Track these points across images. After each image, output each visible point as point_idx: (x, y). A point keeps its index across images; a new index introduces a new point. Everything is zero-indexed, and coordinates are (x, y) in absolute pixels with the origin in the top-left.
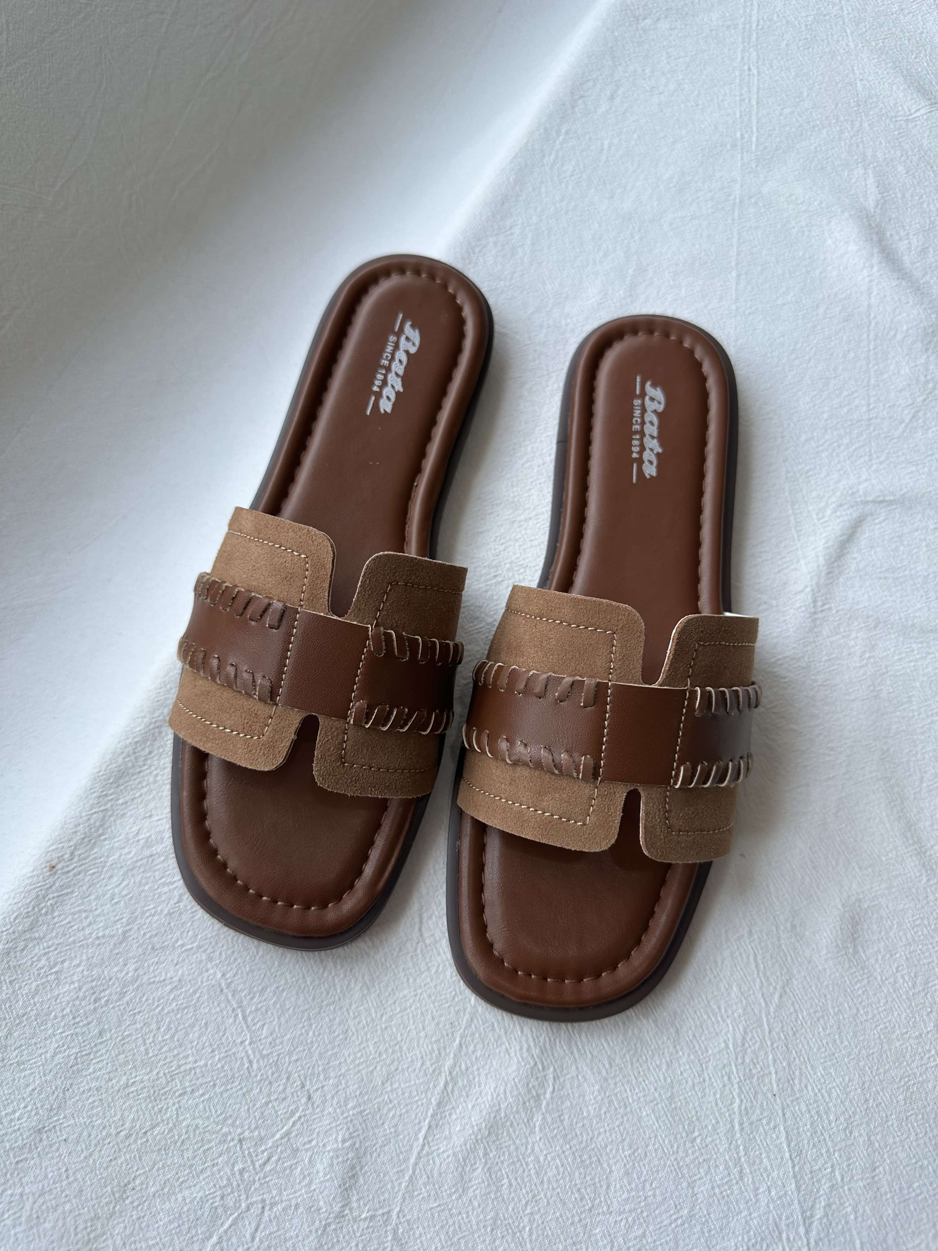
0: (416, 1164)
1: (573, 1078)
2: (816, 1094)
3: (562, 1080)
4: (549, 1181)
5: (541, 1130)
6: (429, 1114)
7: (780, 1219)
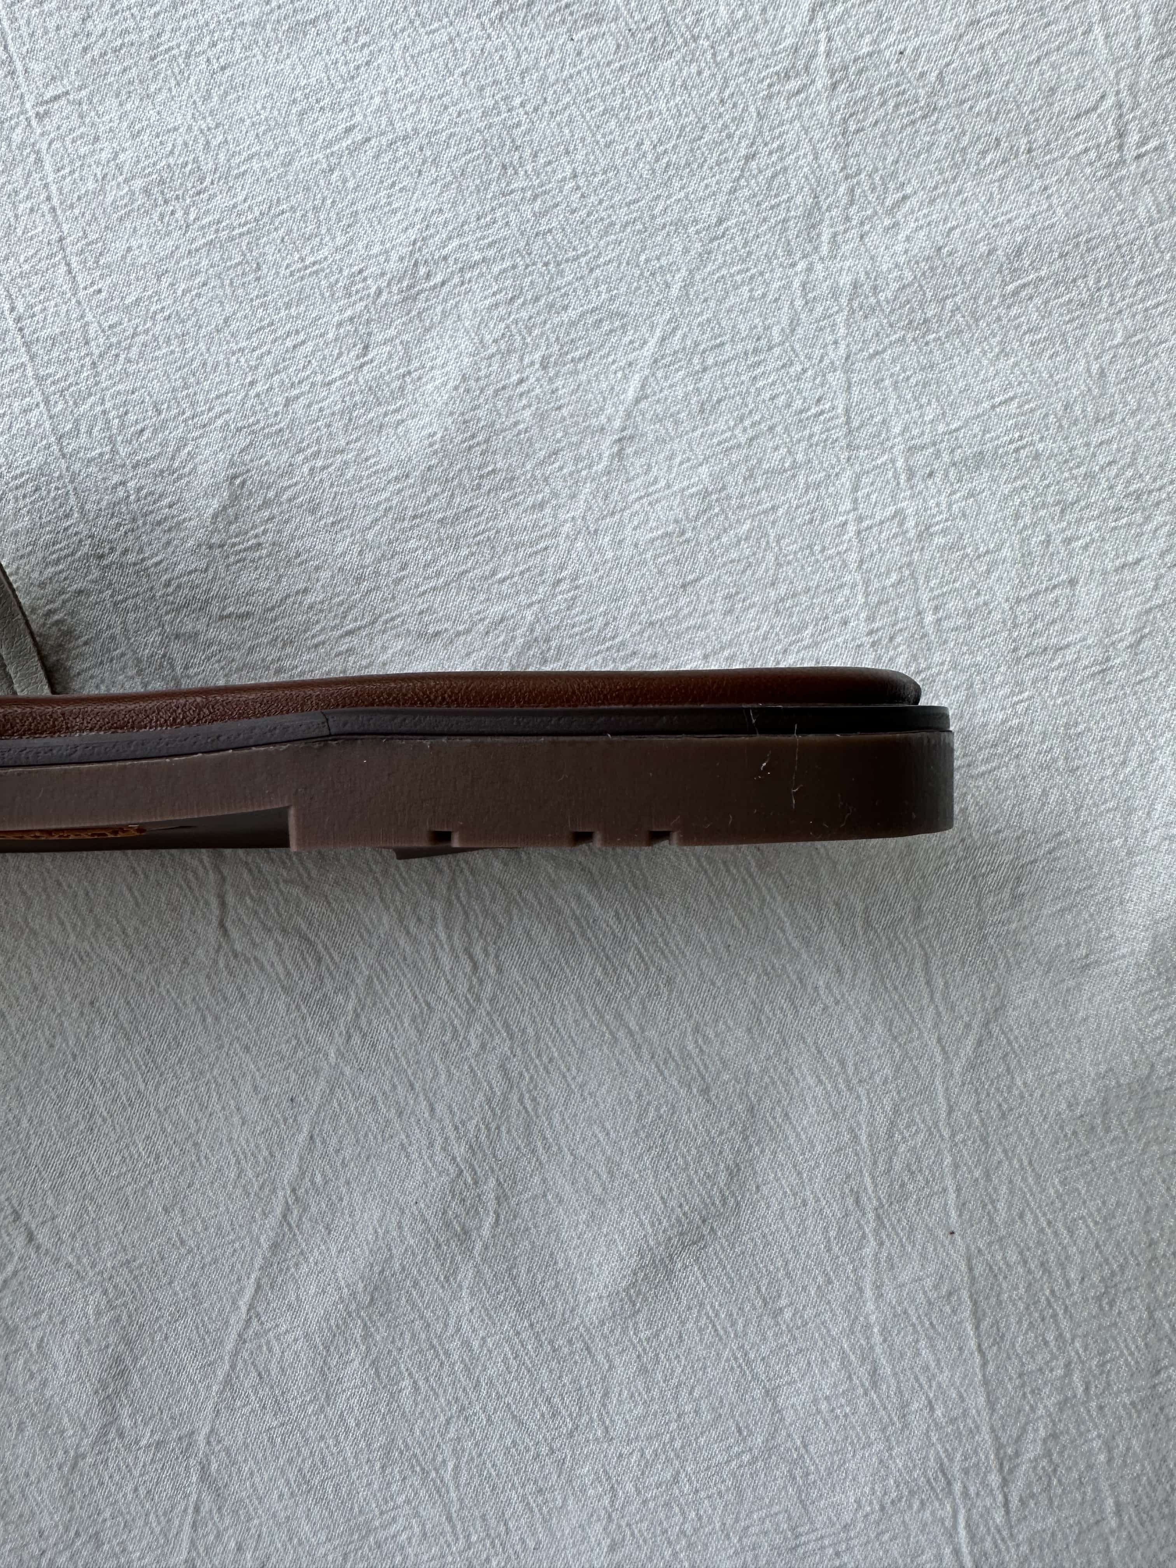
0: (236, 1353)
1: (534, 1198)
2: (1042, 1230)
3: (513, 1202)
4: (490, 1383)
5: (472, 1294)
6: (257, 1266)
7: (951, 1460)
